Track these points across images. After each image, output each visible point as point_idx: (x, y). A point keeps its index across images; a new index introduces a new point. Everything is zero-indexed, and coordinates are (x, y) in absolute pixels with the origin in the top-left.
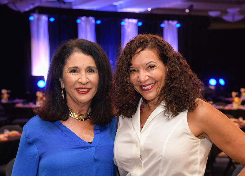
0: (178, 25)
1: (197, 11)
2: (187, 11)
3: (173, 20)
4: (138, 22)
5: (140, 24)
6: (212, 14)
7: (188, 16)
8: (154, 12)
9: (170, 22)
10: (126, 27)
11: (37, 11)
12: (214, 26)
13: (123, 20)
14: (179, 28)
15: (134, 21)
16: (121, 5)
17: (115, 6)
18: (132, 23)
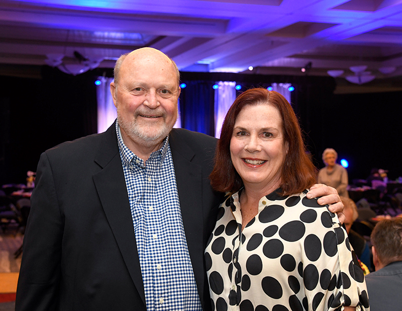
0: (291, 89)
1: (317, 70)
2: (303, 70)
3: (284, 82)
4: (236, 85)
5: (238, 87)
6: (332, 73)
7: (305, 77)
8: (258, 72)
9: (281, 85)
10: (220, 92)
11: (104, 74)
12: (340, 90)
13: (216, 83)
14: (291, 92)
15: (232, 84)
16: (213, 63)
17: (207, 65)
18: (228, 86)
